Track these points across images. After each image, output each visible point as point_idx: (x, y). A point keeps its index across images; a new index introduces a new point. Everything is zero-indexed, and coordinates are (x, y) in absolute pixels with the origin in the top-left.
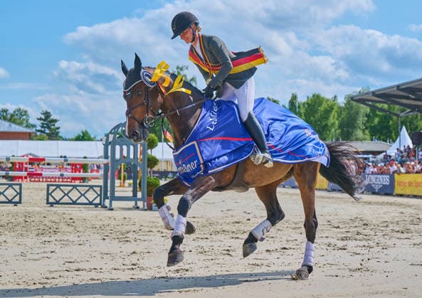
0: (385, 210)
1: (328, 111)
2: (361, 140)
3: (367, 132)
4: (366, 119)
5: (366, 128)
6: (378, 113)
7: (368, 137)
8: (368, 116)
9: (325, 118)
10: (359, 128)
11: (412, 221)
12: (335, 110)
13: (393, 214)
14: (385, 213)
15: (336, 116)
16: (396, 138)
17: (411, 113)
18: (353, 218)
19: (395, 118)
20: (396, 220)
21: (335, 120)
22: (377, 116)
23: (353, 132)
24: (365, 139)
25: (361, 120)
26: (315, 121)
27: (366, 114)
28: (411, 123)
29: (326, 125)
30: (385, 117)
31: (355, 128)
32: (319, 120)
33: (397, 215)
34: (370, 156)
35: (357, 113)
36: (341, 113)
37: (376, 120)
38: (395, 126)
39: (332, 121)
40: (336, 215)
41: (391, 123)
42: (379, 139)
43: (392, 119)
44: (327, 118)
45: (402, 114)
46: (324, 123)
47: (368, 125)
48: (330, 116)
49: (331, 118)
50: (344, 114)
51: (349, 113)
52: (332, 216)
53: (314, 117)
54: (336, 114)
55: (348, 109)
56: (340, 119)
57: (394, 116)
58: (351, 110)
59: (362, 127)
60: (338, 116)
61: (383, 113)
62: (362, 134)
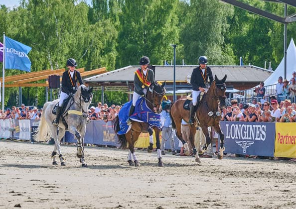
0: (257, 187)
1: (162, 11)
2: (219, 64)
3: (229, 48)
4: (228, 26)
5: (227, 41)
6: (249, 15)
7: (231, 58)
8: (231, 21)
9: (156, 23)
10: (217, 41)
12: (174, 11)
13: (270, 194)
14: (258, 191)
15: (176, 21)
16: (280, 60)
18: (201, 201)
19: (277, 24)
20: (276, 203)
21: (174, 27)
22: (246, 19)
23: (205, 48)
24: (226, 61)
25: (220, 27)
26: (139, 29)
27: (228, 18)
29: (159, 36)
30: (261, 22)
31: (209, 41)
32: (145, 27)
33: (277, 194)
34: (235, 90)
35: (213, 15)
36: (185, 14)
37: (246, 28)
38: (277, 40)
39: (169, 30)
40: (173, 196)
41: (269, 34)
42: (251, 61)
43: (272, 26)
44: (160, 24)
45: (289, 19)
46: (154, 33)
47: (231, 36)
48: (165, 21)
49: (166, 25)
50: (190, 17)
51: (198, 16)
52: (166, 199)
53: (137, 22)
54: (176, 16)
55: (197, 9)
56: (183, 25)
57: (277, 22)
58: (203, 10)
59: (221, 40)
60: (180, 20)
61: (258, 16)
62: (221, 52)
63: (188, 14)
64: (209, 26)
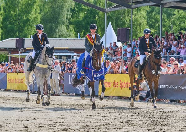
0: (87, 114)
1: (29, 4)
2: (65, 37)
3: (71, 28)
4: (71, 14)
5: (70, 23)
6: (84, 7)
7: (73, 34)
8: (73, 11)
9: (26, 12)
10: (64, 23)
11: (115, 125)
12: (37, 4)
13: (95, 118)
14: (88, 117)
15: (38, 11)
16: (103, 35)
17: (118, 8)
18: (52, 123)
19: (101, 13)
20: (99, 124)
21: (37, 14)
22: (82, 10)
23: (57, 28)
24: (69, 36)
25: (66, 14)
26: (15, 15)
27: (71, 9)
28: (118, 19)
29: (28, 20)
30: (91, 12)
31: (58, 23)
32: (19, 15)
33: (99, 118)
34: (75, 54)
35: (61, 7)
36: (44, 6)
37: (82, 15)
38: (101, 22)
39: (34, 16)
40: (35, 119)
41: (96, 19)
42: (85, 35)
43: (98, 14)
44: (28, 13)
45: (108, 9)
46: (25, 18)
48: (31, 10)
49: (33, 13)
50: (47, 8)
51: (52, 7)
52: (30, 121)
53: (14, 11)
54: (38, 7)
55: (51, 3)
56: (43, 13)
57: (101, 11)
58: (55, 4)
59: (66, 22)
60: (41, 10)
61: (89, 8)
62: (66, 30)
63: (46, 6)
64: (59, 14)
